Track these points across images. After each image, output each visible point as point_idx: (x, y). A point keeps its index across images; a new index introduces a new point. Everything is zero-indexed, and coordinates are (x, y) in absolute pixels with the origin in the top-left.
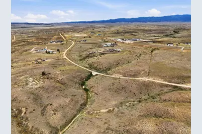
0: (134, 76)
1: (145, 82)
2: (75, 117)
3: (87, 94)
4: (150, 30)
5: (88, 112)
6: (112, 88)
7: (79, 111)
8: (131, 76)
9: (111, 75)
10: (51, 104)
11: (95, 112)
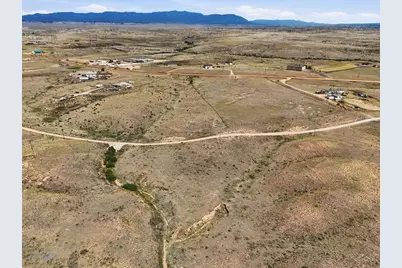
0: (205, 134)
1: (233, 140)
2: (160, 254)
3: (143, 196)
4: (144, 40)
5: (181, 231)
6: (184, 166)
7: (159, 237)
8: (199, 135)
9: (159, 141)
10: (84, 252)
11: (195, 225)
